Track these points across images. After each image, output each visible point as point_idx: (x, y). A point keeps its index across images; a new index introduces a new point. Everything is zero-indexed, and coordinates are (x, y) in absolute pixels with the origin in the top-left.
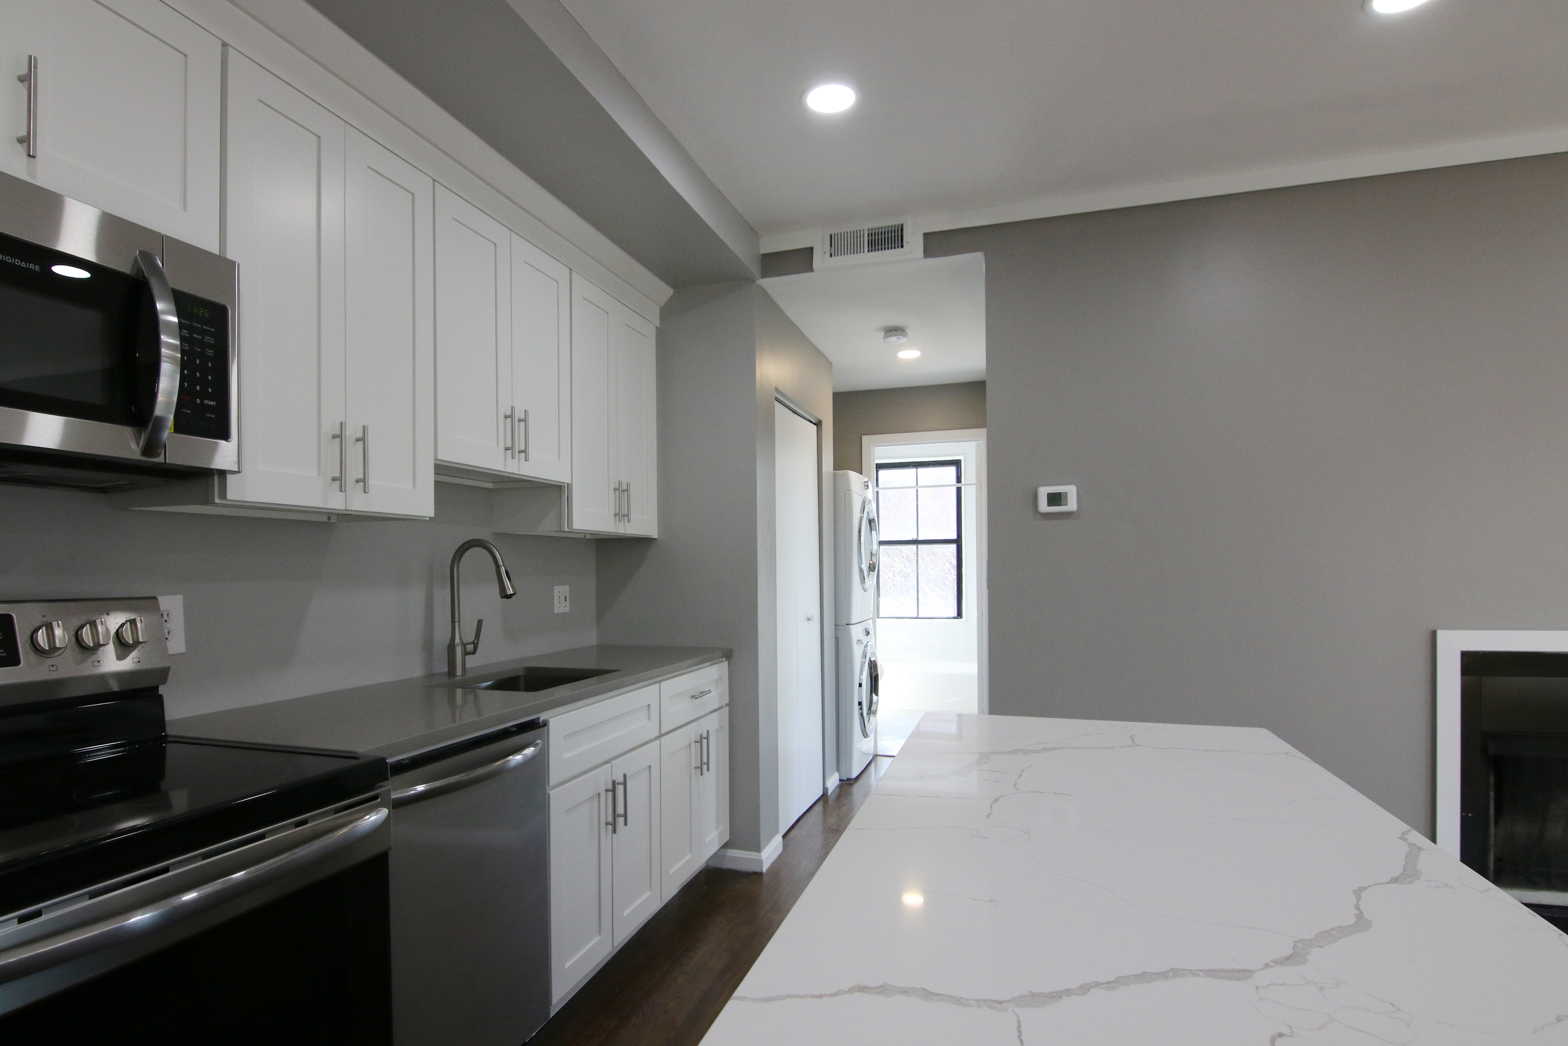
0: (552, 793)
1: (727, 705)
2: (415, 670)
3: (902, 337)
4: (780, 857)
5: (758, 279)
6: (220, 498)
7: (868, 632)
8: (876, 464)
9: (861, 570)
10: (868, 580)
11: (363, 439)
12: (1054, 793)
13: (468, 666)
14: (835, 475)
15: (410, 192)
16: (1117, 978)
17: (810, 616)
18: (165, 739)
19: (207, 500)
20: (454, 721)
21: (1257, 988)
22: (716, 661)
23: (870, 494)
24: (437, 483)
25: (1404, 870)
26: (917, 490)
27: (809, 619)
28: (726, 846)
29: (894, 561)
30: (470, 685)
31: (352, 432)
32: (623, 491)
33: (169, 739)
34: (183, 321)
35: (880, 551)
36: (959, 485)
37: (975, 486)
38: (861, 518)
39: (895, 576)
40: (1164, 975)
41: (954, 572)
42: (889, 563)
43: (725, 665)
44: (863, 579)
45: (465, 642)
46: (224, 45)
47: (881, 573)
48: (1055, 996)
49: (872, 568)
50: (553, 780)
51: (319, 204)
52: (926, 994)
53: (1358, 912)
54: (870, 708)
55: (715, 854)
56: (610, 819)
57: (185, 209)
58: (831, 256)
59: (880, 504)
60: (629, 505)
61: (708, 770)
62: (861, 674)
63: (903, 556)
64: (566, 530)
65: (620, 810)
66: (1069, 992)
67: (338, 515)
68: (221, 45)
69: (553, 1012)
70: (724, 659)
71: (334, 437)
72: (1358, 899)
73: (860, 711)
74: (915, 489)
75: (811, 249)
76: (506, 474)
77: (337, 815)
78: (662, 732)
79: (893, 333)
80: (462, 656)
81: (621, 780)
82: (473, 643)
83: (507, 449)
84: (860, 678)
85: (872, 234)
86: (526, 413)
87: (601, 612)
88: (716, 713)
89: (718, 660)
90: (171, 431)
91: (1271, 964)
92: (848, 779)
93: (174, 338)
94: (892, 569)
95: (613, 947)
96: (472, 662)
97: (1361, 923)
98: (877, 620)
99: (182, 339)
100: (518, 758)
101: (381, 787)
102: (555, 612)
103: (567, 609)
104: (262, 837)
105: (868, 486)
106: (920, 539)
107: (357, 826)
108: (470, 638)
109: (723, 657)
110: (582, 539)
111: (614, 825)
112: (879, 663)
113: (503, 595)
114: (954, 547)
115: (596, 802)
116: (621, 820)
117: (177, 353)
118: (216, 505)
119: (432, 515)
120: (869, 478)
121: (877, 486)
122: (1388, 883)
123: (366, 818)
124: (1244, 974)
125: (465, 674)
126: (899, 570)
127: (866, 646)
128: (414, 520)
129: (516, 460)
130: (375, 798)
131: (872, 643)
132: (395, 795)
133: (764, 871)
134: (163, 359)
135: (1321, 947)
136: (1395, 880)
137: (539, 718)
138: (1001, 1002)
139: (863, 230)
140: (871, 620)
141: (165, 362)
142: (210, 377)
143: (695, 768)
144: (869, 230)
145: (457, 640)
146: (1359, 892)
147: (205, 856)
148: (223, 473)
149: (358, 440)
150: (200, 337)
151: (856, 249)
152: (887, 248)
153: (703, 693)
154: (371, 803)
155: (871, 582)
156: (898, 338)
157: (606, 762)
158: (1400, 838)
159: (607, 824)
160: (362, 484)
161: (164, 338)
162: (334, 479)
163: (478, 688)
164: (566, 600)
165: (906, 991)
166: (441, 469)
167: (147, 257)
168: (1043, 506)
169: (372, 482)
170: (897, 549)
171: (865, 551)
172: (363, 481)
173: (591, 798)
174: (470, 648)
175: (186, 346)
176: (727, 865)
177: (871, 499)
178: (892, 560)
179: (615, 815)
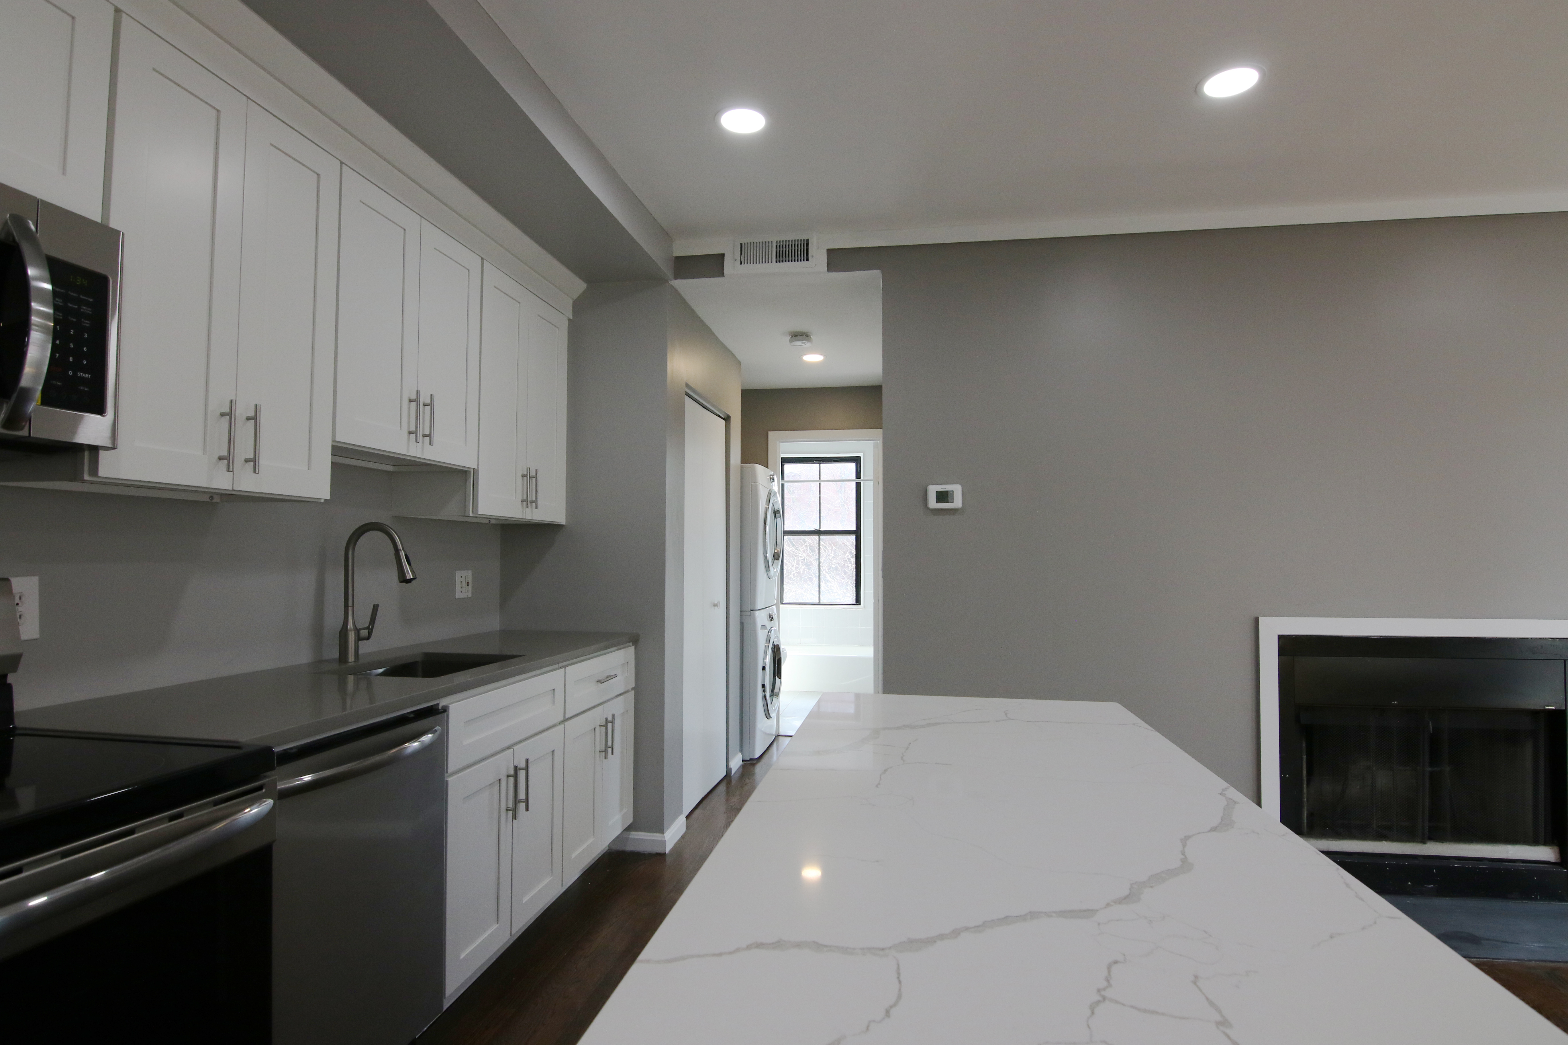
0: (450, 779)
1: (633, 689)
2: (303, 656)
3: (806, 342)
4: (683, 837)
5: (671, 280)
6: (90, 475)
7: (772, 618)
8: (782, 458)
9: (766, 558)
10: (772, 568)
11: (254, 419)
12: (936, 763)
13: (361, 652)
14: (742, 468)
15: (315, 172)
16: (984, 923)
17: (716, 602)
18: (13, 732)
19: (76, 476)
20: (344, 709)
21: (1099, 924)
22: (622, 646)
23: (775, 487)
24: (333, 464)
25: (1222, 820)
26: (820, 484)
27: (715, 605)
28: (629, 829)
29: (798, 550)
30: (362, 670)
31: (243, 410)
32: (531, 478)
33: (18, 732)
34: (58, 290)
35: (785, 540)
36: (858, 480)
37: (872, 481)
38: (767, 509)
39: (799, 564)
40: (1022, 918)
41: (853, 561)
42: (793, 552)
43: (631, 650)
44: (768, 568)
45: (358, 628)
46: (118, 11)
47: (785, 561)
48: (930, 941)
49: (776, 556)
50: (451, 768)
51: (215, 177)
52: (818, 947)
53: (1184, 857)
54: (773, 691)
55: (618, 837)
56: (511, 805)
57: (64, 172)
58: (741, 263)
59: (785, 496)
60: (537, 491)
61: (613, 753)
62: (765, 658)
63: (806, 546)
64: (471, 515)
65: (522, 796)
66: (942, 937)
67: (221, 495)
68: (113, 10)
69: (446, 1005)
70: (631, 644)
71: (223, 415)
72: (1184, 846)
73: (764, 693)
74: (818, 483)
75: (723, 255)
76: (409, 458)
77: (215, 808)
78: (567, 717)
79: (799, 337)
80: (355, 641)
81: (523, 765)
82: (368, 628)
83: (410, 433)
84: (763, 661)
85: (779, 246)
86: (431, 398)
87: (505, 598)
88: (622, 697)
89: (625, 645)
90: (38, 404)
91: (1112, 903)
92: (751, 759)
93: (46, 305)
94: (796, 558)
95: (511, 935)
96: (365, 648)
97: (1186, 865)
98: (781, 606)
99: (56, 308)
100: (415, 745)
101: (265, 777)
102: (457, 597)
103: (470, 595)
104: (131, 832)
105: (773, 479)
106: (822, 529)
107: (235, 820)
108: (364, 622)
109: (630, 642)
110: (487, 524)
111: (515, 811)
112: (782, 647)
113: (401, 580)
114: (853, 538)
115: (496, 788)
116: (522, 806)
117: (50, 322)
118: (83, 481)
119: (328, 497)
120: (775, 471)
121: (783, 478)
122: (1209, 831)
123: (246, 811)
124: (1087, 913)
125: (358, 660)
126: (803, 558)
127: (770, 631)
128: (308, 501)
129: (420, 444)
130: (260, 788)
131: (775, 628)
132: (282, 786)
133: (667, 852)
134: (33, 327)
135: (1152, 887)
136: (1214, 829)
137: (438, 704)
138: (883, 949)
139: (772, 242)
140: (774, 607)
141: (35, 331)
142: (85, 348)
143: (600, 751)
144: (777, 242)
145: (350, 625)
146: (1185, 841)
147: (64, 855)
148: (94, 450)
149: (248, 419)
150: (76, 307)
151: (764, 259)
152: (793, 260)
153: (609, 678)
154: (253, 795)
155: (775, 570)
156: (802, 343)
157: (508, 748)
158: (1220, 794)
159: (507, 810)
160: (252, 464)
161: (35, 305)
162: (221, 458)
163: (370, 674)
164: (468, 585)
165: (799, 945)
166: (338, 450)
167: (19, 221)
168: (933, 503)
169: (263, 462)
170: (801, 539)
171: (770, 541)
172: (253, 461)
173: (491, 785)
174: (364, 633)
175: (59, 316)
176: (630, 848)
177: (777, 491)
178: (796, 549)
179: (516, 801)
